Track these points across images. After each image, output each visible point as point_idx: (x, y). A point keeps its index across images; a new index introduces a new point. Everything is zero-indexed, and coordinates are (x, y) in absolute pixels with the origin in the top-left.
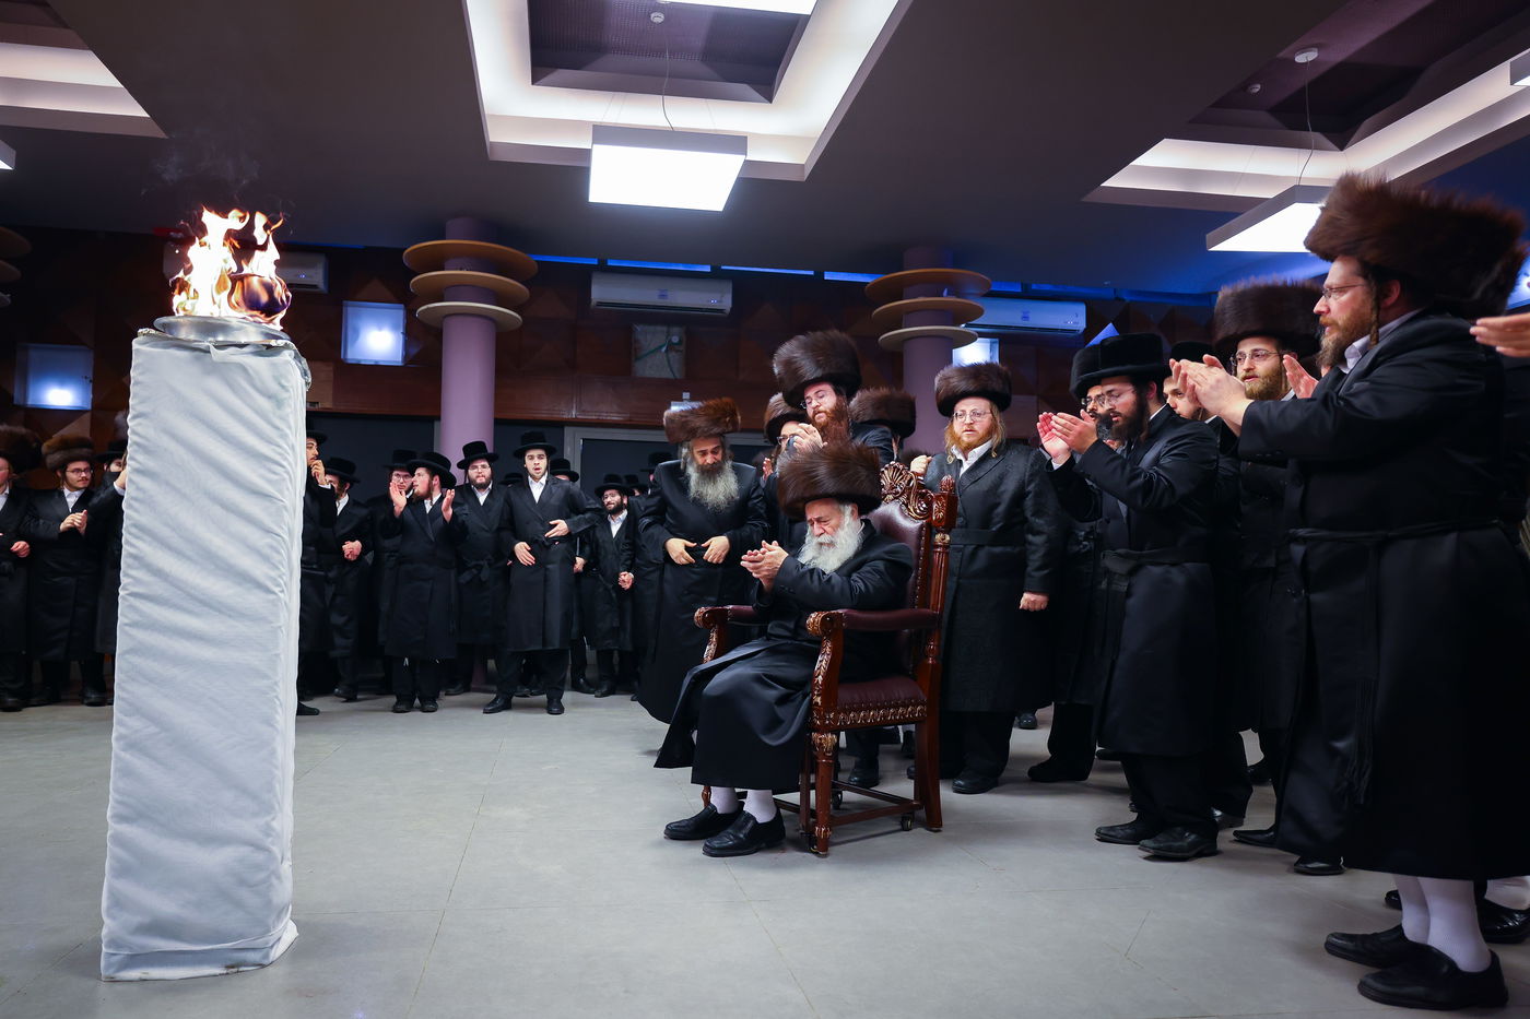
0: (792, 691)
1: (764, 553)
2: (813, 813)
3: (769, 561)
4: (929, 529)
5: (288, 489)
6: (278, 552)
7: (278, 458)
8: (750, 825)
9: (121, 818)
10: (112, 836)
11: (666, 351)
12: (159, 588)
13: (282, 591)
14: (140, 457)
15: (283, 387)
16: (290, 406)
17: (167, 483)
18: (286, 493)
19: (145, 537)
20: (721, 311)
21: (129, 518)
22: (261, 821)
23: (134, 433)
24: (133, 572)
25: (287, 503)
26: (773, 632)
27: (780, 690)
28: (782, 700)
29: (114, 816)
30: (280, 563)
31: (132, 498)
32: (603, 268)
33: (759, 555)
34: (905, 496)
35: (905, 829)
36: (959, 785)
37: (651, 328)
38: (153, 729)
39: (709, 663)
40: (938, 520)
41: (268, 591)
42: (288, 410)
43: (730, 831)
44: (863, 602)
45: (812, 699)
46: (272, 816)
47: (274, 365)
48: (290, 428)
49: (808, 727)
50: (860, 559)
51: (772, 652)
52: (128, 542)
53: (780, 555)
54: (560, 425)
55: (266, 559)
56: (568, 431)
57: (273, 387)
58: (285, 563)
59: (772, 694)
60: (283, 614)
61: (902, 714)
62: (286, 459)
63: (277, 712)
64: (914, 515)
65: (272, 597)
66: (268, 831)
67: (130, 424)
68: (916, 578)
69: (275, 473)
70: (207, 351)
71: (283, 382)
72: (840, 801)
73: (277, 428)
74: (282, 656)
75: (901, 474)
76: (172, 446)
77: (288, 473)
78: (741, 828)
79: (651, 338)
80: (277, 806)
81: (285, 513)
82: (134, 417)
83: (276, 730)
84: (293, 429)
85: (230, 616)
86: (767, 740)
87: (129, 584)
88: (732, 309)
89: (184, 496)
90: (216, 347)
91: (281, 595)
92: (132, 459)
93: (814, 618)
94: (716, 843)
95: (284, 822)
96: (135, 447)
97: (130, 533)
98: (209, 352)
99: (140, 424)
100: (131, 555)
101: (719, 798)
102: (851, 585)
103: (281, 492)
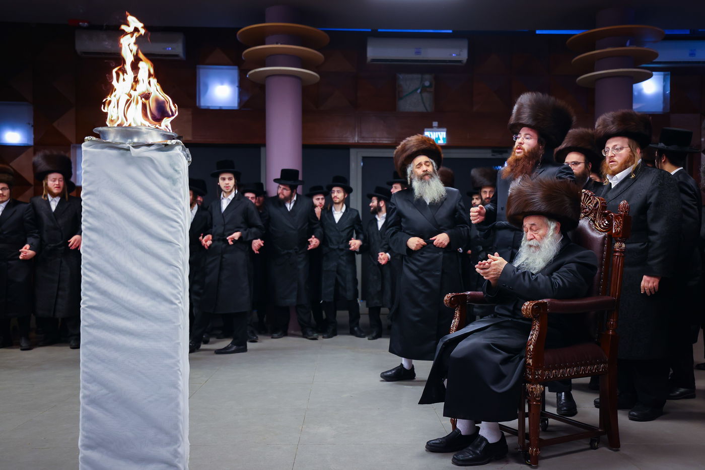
0: (511, 355)
1: (490, 263)
2: (527, 436)
3: (494, 268)
4: (610, 239)
5: (181, 236)
6: (177, 278)
7: (175, 217)
8: (483, 445)
9: (87, 447)
10: (82, 458)
11: (421, 92)
12: (105, 303)
13: (180, 303)
14: (90, 220)
15: (176, 171)
16: (181, 183)
17: (108, 236)
18: (180, 239)
19: (95, 270)
20: (460, 61)
21: (85, 259)
22: (171, 448)
23: (86, 204)
24: (89, 293)
25: (181, 246)
26: (498, 312)
27: (502, 355)
28: (505, 361)
29: (83, 445)
30: (178, 284)
31: (87, 246)
32: (376, 35)
33: (487, 264)
34: (592, 215)
35: (593, 447)
36: (633, 415)
37: (410, 76)
38: (104, 391)
39: (453, 334)
40: (617, 233)
41: (172, 303)
42: (180, 185)
43: (470, 448)
44: (561, 293)
45: (526, 361)
46: (178, 445)
47: (170, 157)
48: (181, 197)
49: (523, 379)
50: (559, 262)
51: (497, 326)
52: (85, 274)
53: (501, 263)
54: (347, 147)
55: (169, 282)
56: (353, 152)
57: (170, 171)
58: (181, 285)
59: (498, 357)
60: (181, 317)
61: (590, 370)
62: (179, 218)
63: (179, 379)
64: (599, 228)
65: (174, 306)
66: (176, 454)
67: (83, 198)
68: (600, 273)
69: (172, 227)
70: (128, 150)
71: (177, 168)
72: (547, 425)
73: (173, 198)
74: (181, 344)
75: (590, 199)
76: (109, 212)
77: (181, 226)
78: (477, 446)
79: (409, 83)
80: (181, 439)
81: (180, 252)
82: (85, 194)
83: (180, 391)
84: (183, 198)
85: (149, 320)
86: (494, 388)
87: (86, 300)
88: (468, 60)
89: (118, 244)
90: (133, 146)
91: (180, 305)
92: (85, 221)
93: (527, 305)
94: (461, 457)
95: (185, 448)
96: (87, 213)
97: (86, 268)
98: (129, 150)
99: (89, 199)
100: (87, 282)
101: (462, 425)
102: (551, 281)
103: (177, 239)
